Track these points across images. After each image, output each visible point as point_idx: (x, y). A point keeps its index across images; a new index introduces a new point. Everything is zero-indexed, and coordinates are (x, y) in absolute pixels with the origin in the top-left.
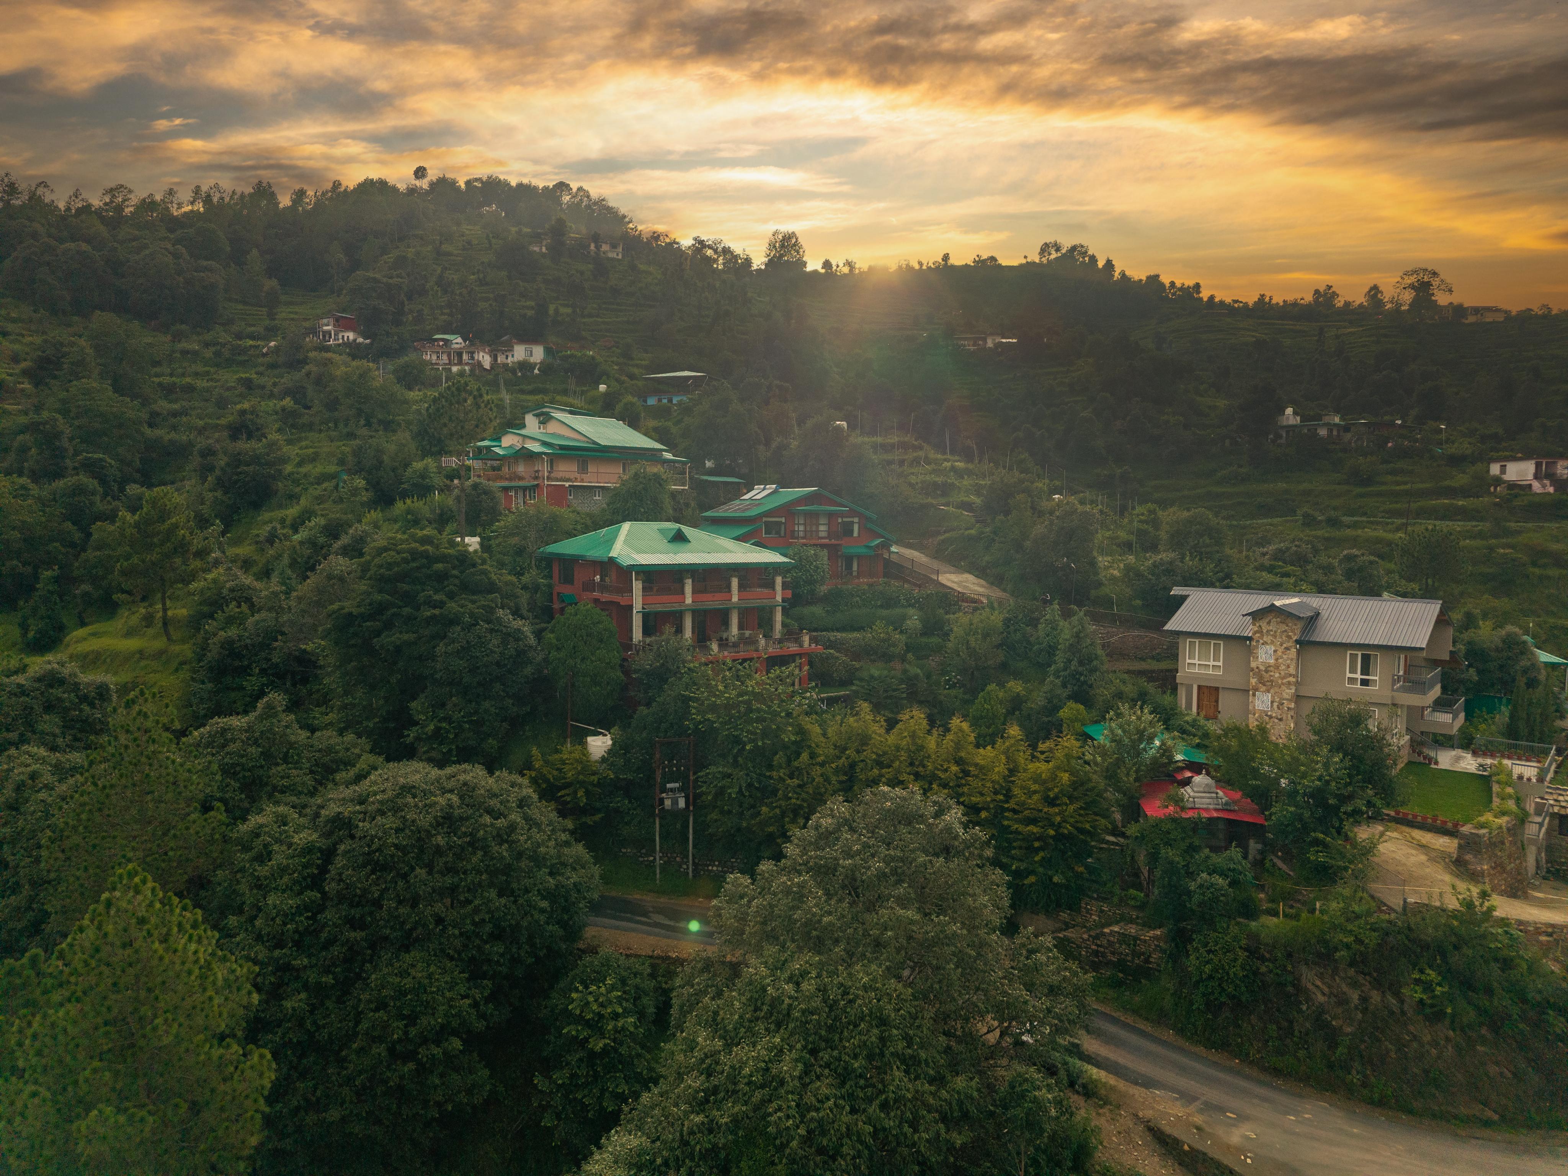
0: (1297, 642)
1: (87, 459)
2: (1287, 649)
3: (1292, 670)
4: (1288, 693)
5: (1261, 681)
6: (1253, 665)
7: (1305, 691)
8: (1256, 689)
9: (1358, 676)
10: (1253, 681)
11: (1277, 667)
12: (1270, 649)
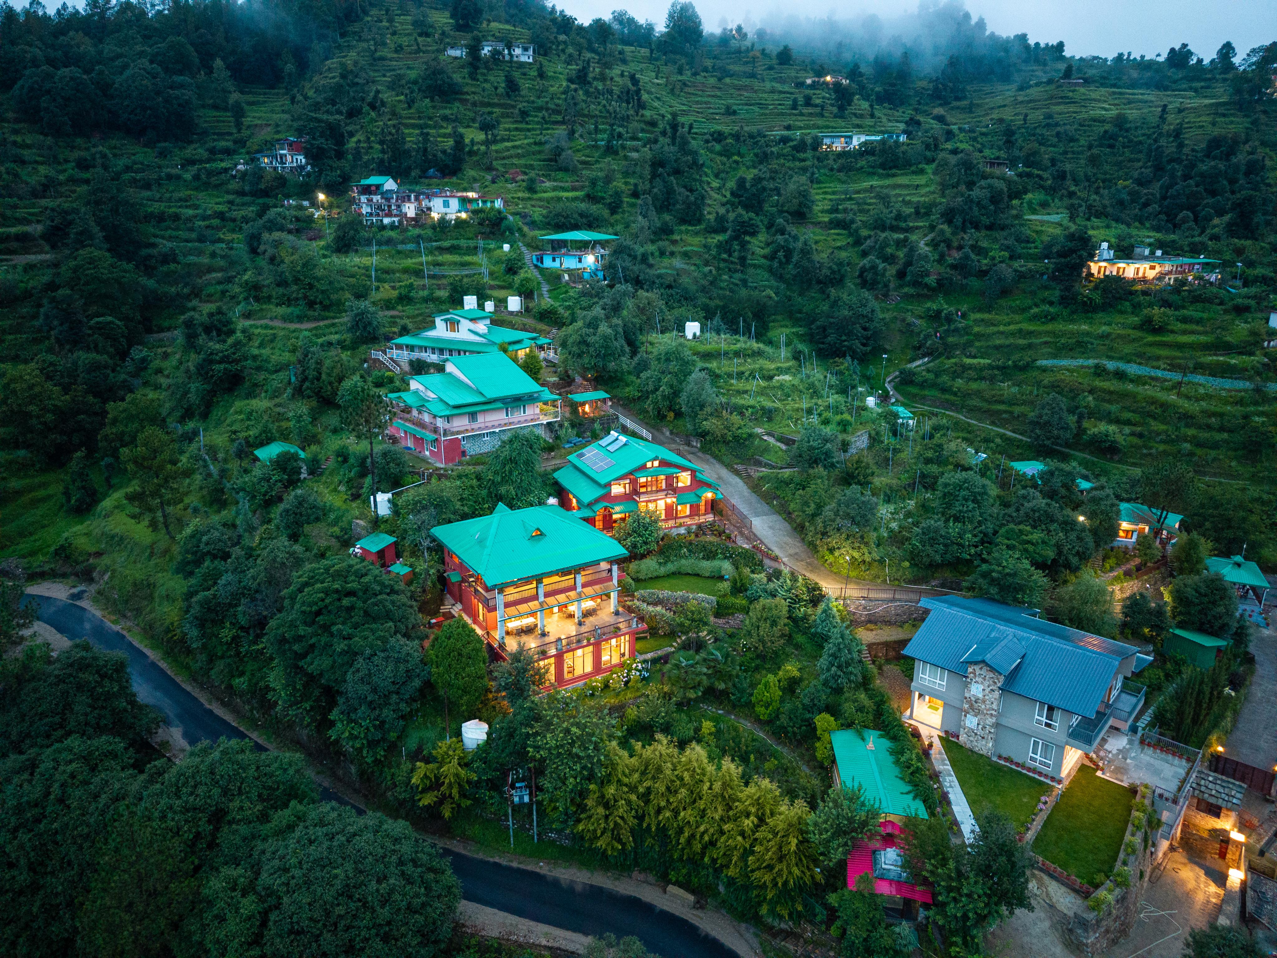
0: (1000, 688)
1: (98, 323)
2: (992, 690)
3: (995, 706)
4: (990, 721)
5: (971, 707)
6: (967, 695)
7: (1004, 721)
8: (967, 713)
9: (1044, 719)
10: (966, 706)
11: (984, 702)
12: (981, 687)
